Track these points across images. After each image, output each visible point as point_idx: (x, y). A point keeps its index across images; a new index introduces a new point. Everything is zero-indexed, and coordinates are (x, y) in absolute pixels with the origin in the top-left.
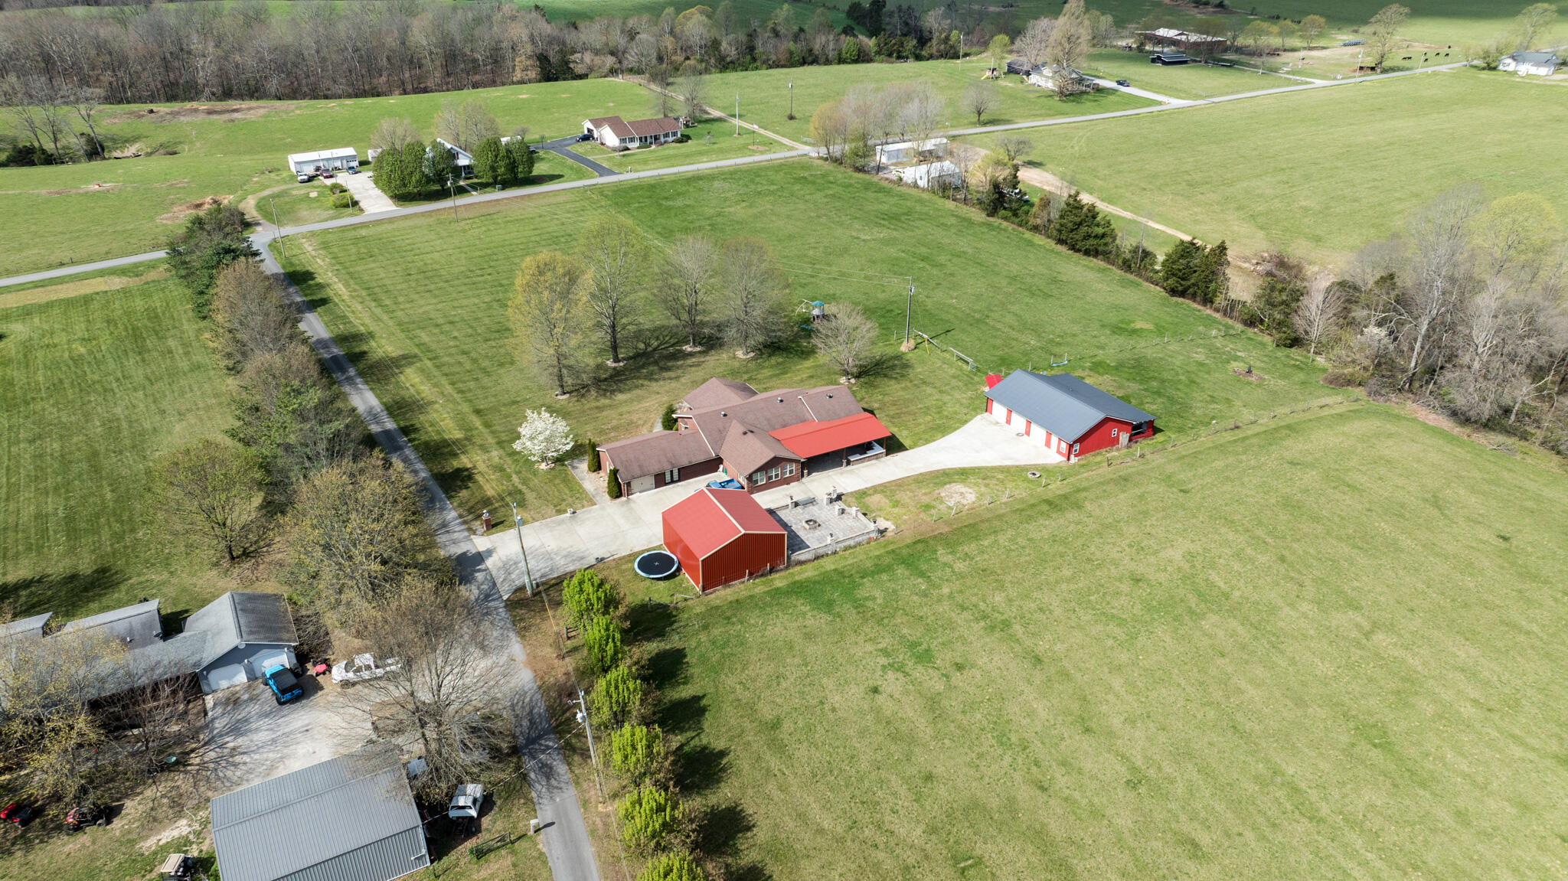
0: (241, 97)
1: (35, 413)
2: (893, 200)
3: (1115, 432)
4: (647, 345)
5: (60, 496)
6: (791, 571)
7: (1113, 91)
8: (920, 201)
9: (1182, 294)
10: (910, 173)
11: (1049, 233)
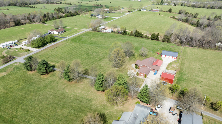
8: (112, 34)
9: (154, 40)
10: (107, 31)
11: (133, 35)
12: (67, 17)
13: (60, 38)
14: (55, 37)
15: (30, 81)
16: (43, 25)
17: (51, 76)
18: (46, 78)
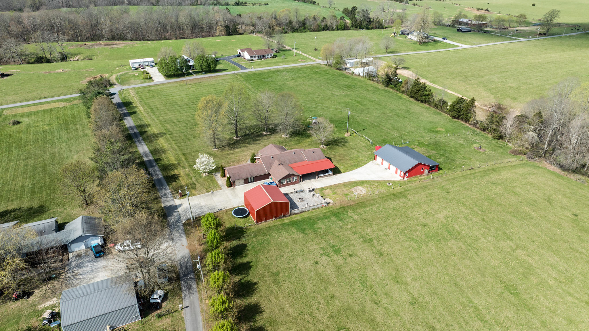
0: (118, 40)
1: (27, 150)
2: (349, 81)
3: (422, 169)
4: (250, 131)
5: (31, 180)
6: (291, 217)
7: (440, 42)
8: (360, 81)
9: (458, 118)
10: (357, 70)
11: (408, 94)
12: (343, 30)
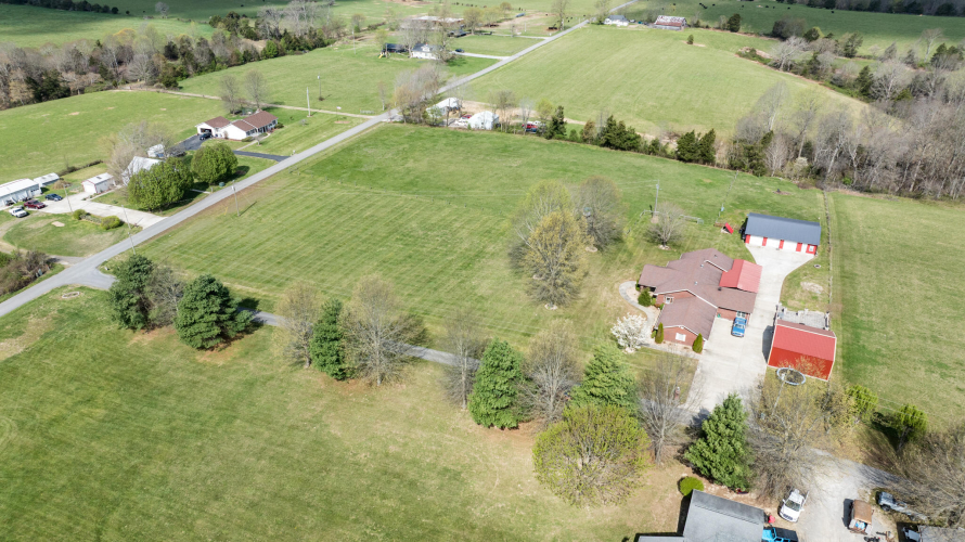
9: (690, 161)
10: (474, 122)
11: (594, 142)
12: (276, 56)
13: (258, 162)
14: (237, 156)
15: (147, 383)
16: (170, 97)
17: (247, 353)
18: (221, 363)
